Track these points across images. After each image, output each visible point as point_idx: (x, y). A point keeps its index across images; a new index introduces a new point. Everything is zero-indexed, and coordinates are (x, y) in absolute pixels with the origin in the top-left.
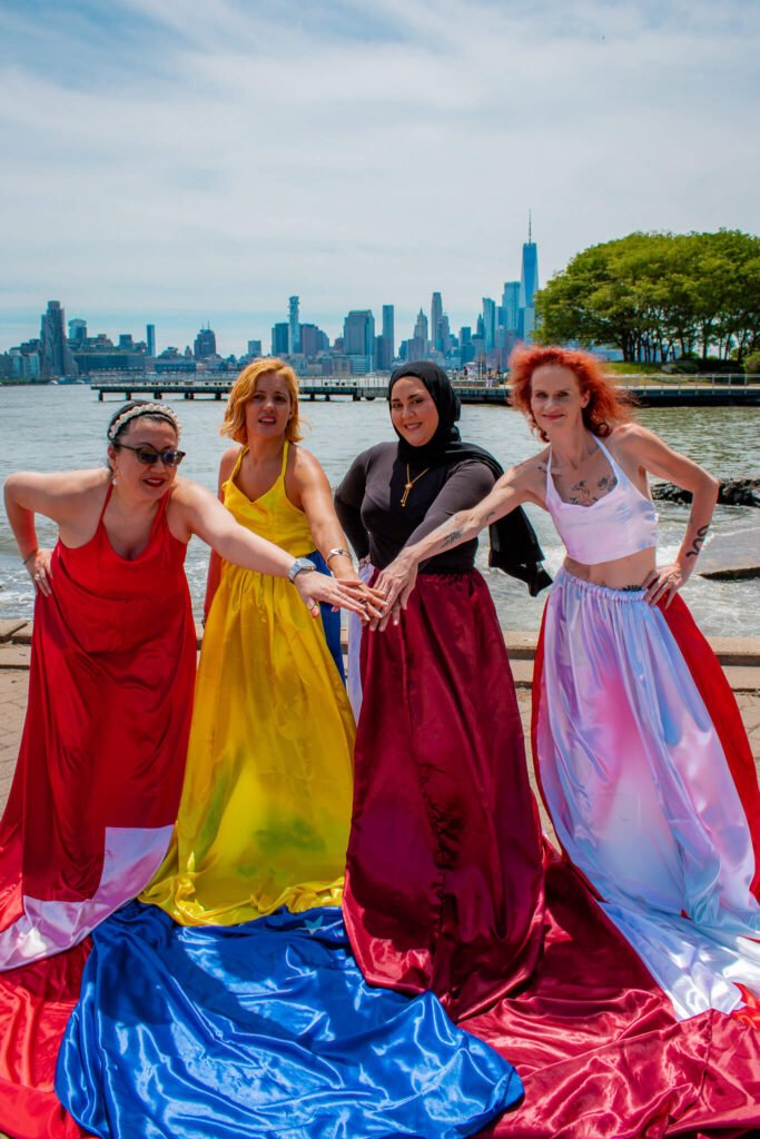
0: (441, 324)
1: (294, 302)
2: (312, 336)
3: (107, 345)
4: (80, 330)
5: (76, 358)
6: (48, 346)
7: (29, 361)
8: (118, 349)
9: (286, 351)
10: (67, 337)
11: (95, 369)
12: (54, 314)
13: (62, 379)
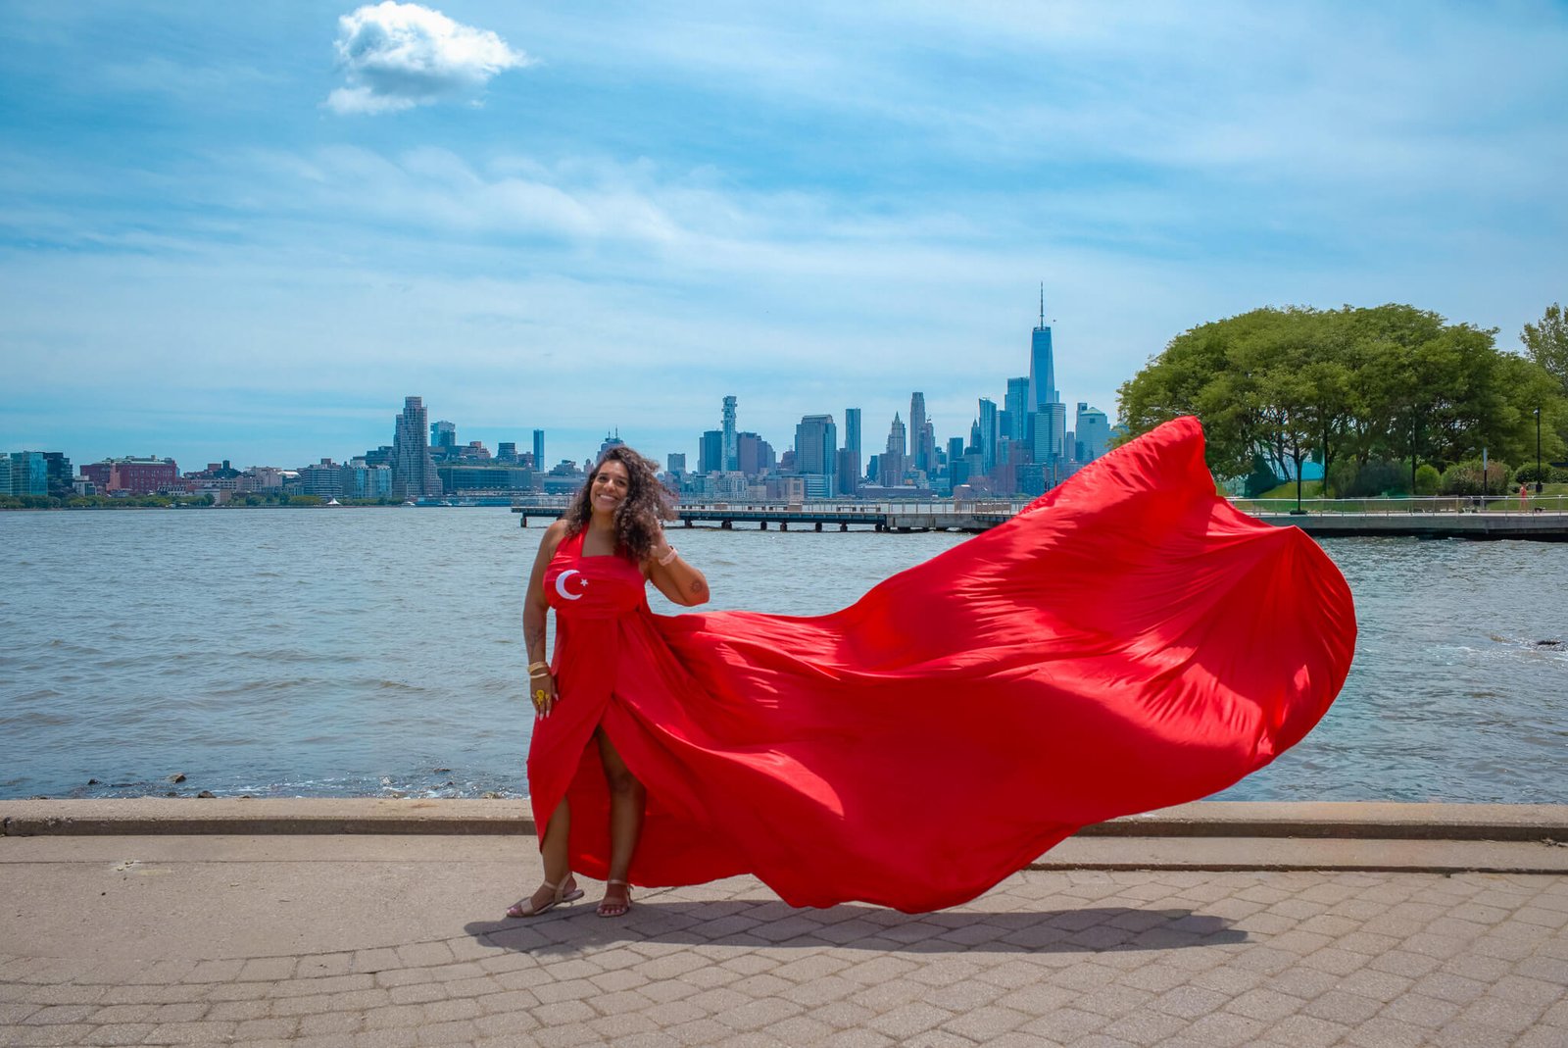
0: (924, 434)
1: (729, 404)
2: (753, 448)
3: (481, 456)
4: (446, 436)
5: (440, 473)
6: (403, 455)
7: (377, 475)
8: (496, 461)
9: (719, 468)
10: (429, 444)
11: (466, 487)
12: (413, 414)
13: (421, 500)
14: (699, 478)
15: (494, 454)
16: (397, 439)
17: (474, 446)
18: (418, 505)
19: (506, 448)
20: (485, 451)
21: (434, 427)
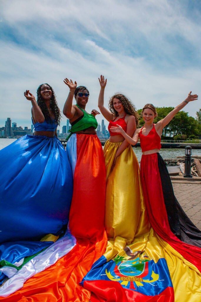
0: (104, 127)
3: (21, 129)
4: (15, 125)
5: (13, 132)
6: (7, 129)
7: (2, 132)
8: (24, 130)
9: (65, 132)
10: (12, 126)
11: (18, 135)
12: (9, 121)
13: (10, 137)
14: (62, 134)
15: (24, 129)
16: (6, 126)
17: (20, 127)
18: (9, 138)
19: (26, 128)
20: (22, 128)
21: (13, 124)
